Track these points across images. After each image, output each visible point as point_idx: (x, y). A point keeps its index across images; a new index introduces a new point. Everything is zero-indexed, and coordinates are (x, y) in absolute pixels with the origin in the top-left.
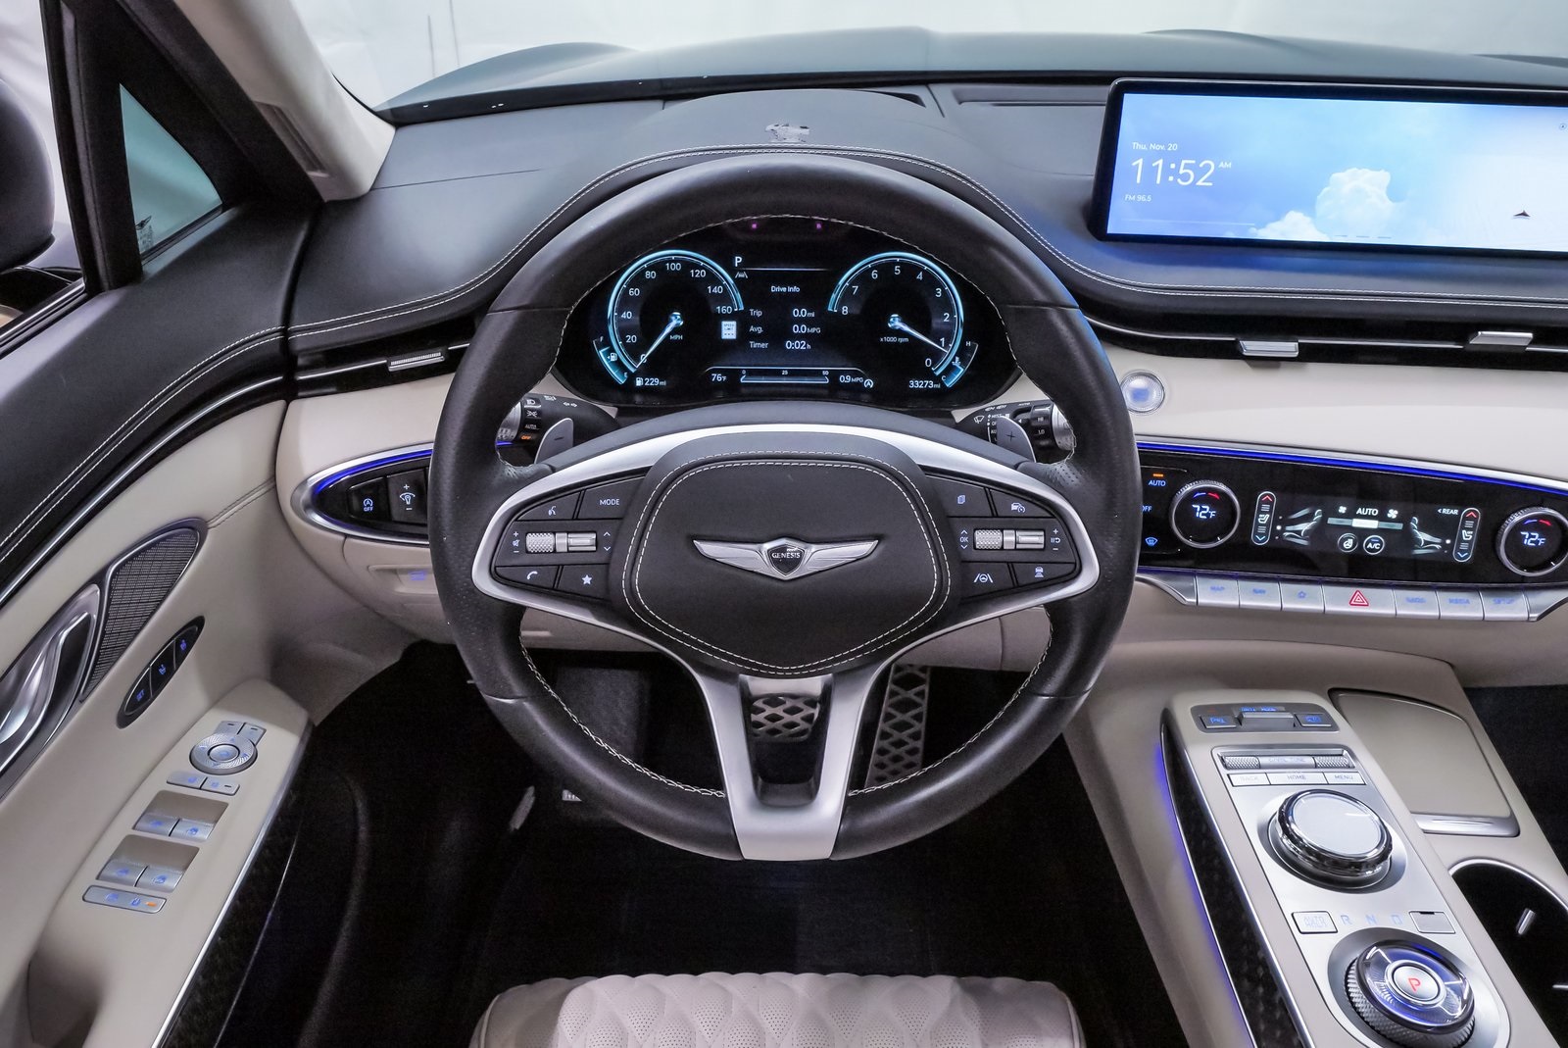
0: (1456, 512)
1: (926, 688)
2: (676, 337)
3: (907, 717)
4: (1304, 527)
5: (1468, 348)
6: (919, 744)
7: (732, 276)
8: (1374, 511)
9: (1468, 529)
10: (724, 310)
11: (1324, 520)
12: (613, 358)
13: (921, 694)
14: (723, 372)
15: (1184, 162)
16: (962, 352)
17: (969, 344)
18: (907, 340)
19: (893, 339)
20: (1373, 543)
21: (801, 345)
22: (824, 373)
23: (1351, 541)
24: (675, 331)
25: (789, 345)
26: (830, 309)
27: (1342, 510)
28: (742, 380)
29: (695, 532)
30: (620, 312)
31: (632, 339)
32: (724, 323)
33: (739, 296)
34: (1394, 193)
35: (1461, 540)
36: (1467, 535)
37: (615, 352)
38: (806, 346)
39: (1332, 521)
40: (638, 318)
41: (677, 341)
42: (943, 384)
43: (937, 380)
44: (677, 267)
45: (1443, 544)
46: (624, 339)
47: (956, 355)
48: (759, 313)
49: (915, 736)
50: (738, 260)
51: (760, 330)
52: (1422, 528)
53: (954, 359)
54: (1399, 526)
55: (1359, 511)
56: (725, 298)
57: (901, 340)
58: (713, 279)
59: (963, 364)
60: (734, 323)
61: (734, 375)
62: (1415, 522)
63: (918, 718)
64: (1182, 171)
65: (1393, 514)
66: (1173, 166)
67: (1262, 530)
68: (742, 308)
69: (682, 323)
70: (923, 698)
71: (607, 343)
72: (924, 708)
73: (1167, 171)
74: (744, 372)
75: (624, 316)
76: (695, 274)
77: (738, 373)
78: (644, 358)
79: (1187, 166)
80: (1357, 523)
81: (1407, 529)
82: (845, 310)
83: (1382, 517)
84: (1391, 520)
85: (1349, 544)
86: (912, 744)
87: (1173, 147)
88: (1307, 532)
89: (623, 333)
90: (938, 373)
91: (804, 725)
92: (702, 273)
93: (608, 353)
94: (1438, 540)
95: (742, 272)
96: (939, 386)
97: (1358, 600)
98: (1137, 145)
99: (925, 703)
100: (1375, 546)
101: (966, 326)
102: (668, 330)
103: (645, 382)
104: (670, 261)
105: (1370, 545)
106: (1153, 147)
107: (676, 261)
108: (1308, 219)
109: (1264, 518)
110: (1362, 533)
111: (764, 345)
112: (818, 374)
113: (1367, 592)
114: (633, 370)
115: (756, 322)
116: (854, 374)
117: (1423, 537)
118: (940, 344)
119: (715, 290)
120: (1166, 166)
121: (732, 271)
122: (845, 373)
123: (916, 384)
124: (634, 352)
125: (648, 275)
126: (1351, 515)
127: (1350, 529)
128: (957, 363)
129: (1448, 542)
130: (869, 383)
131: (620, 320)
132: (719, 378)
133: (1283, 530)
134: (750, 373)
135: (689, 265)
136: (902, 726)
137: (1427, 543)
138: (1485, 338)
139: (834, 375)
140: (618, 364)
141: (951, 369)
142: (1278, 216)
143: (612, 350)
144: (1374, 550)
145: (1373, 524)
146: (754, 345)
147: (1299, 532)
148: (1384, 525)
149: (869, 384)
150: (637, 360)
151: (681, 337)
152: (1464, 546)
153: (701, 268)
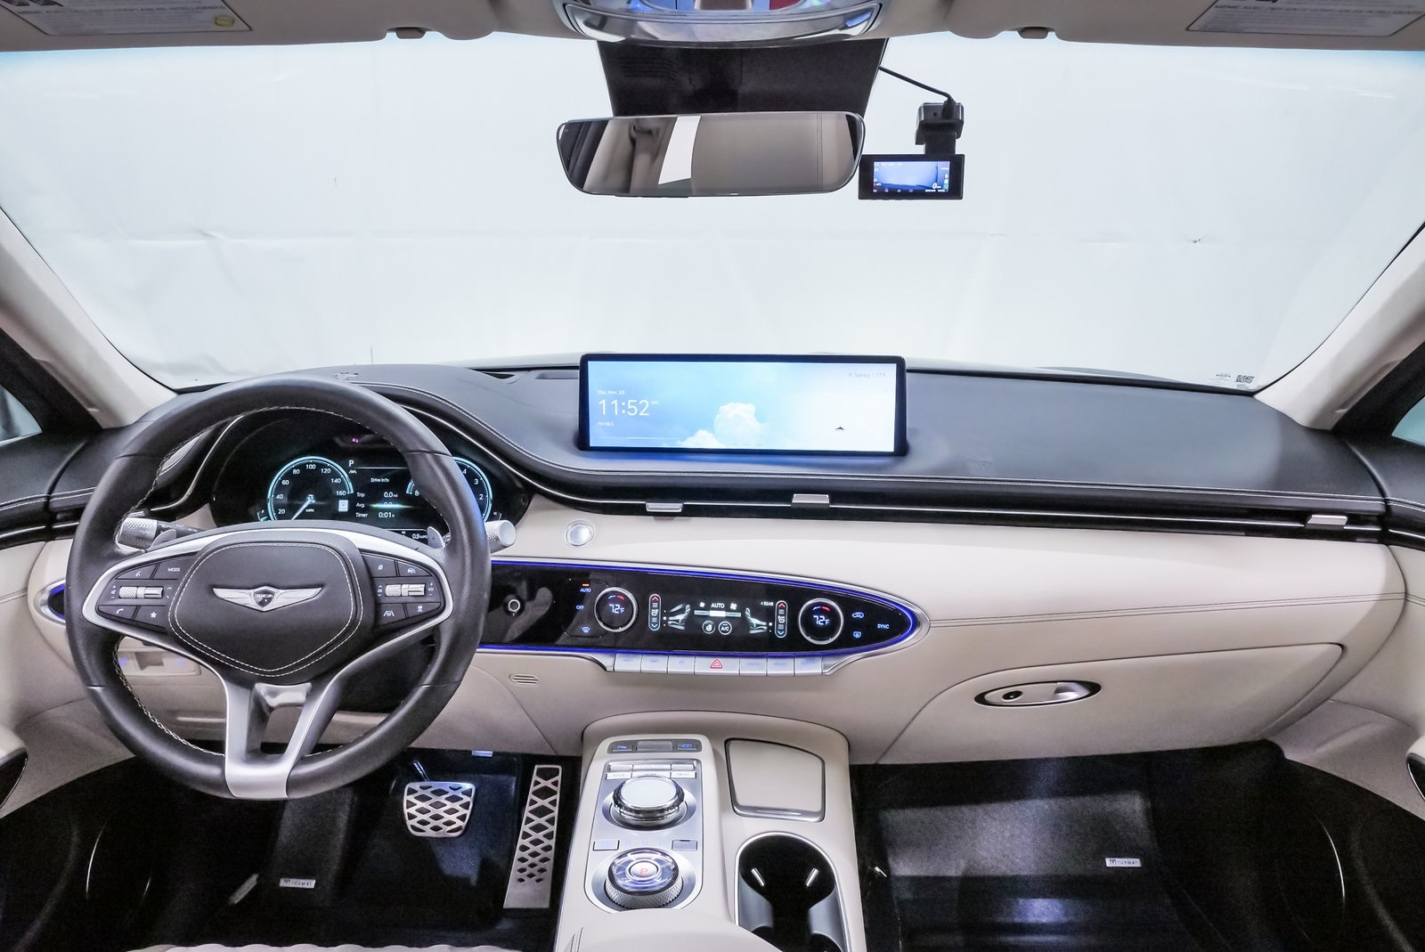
0: (772, 604)
1: (557, 797)
2: (310, 510)
3: (542, 821)
4: (680, 617)
5: (792, 506)
6: (552, 842)
7: (347, 471)
8: (721, 605)
9: (781, 615)
10: (341, 493)
11: (692, 612)
13: (553, 803)
15: (630, 401)
20: (725, 627)
21: (388, 515)
22: (403, 532)
23: (710, 626)
24: (310, 507)
25: (380, 514)
26: (407, 492)
27: (702, 605)
29: (213, 583)
30: (276, 495)
31: (282, 511)
32: (340, 501)
33: (350, 484)
34: (760, 416)
35: (778, 623)
36: (782, 619)
38: (391, 515)
39: (697, 612)
40: (286, 499)
41: (311, 512)
44: (313, 467)
45: (767, 626)
46: (277, 512)
48: (363, 495)
49: (549, 836)
50: (351, 463)
51: (363, 506)
52: (753, 615)
54: (739, 615)
55: (713, 605)
56: (342, 486)
58: (335, 474)
60: (347, 501)
62: (748, 612)
63: (551, 821)
64: (629, 407)
65: (733, 606)
66: (623, 404)
67: (654, 620)
68: (352, 492)
69: (314, 502)
70: (555, 805)
72: (556, 814)
73: (621, 407)
75: (278, 497)
76: (324, 471)
79: (631, 404)
80: (713, 613)
81: (744, 617)
82: (417, 493)
83: (727, 609)
84: (733, 611)
85: (709, 628)
86: (547, 842)
87: (622, 392)
88: (683, 621)
89: (277, 508)
91: (459, 823)
92: (327, 471)
93: (266, 521)
94: (764, 623)
95: (353, 469)
97: (717, 665)
98: (600, 392)
99: (556, 810)
100: (726, 629)
101: (494, 502)
102: (305, 506)
104: (309, 463)
105: (723, 629)
106: (609, 392)
107: (312, 463)
108: (710, 435)
109: (655, 612)
110: (717, 621)
111: (364, 515)
113: (722, 660)
115: (360, 500)
116: (422, 533)
117: (755, 621)
119: (336, 481)
120: (619, 404)
121: (347, 470)
122: (416, 532)
125: (295, 472)
126: (707, 608)
127: (709, 617)
129: (771, 624)
131: (275, 499)
133: (668, 620)
135: (320, 466)
136: (538, 828)
137: (758, 625)
138: (798, 499)
142: (693, 433)
143: (269, 518)
144: (725, 632)
145: (723, 614)
146: (358, 515)
147: (677, 621)
148: (730, 614)
151: (313, 510)
152: (781, 627)
153: (329, 467)
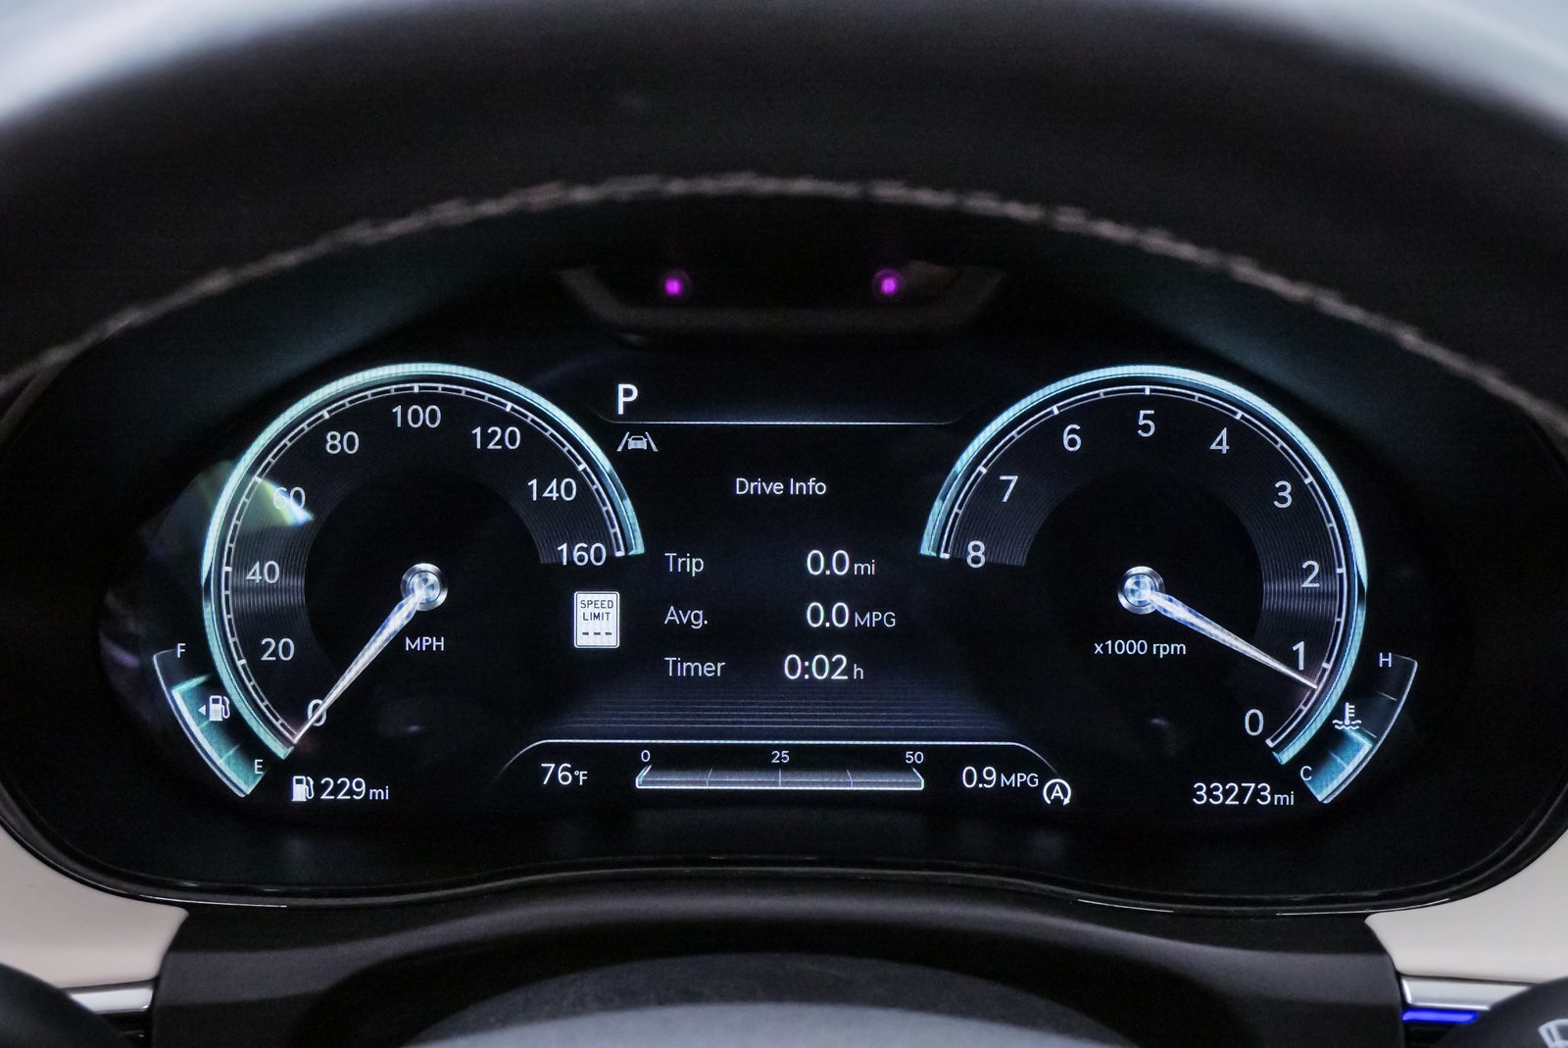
2: (425, 642)
10: (581, 553)
12: (217, 712)
14: (576, 757)
16: (1364, 689)
17: (1385, 660)
18: (1181, 648)
19: (1135, 647)
21: (832, 669)
22: (910, 757)
24: (422, 622)
25: (794, 667)
26: (926, 549)
28: (642, 781)
30: (242, 563)
31: (280, 649)
32: (580, 597)
33: (627, 508)
37: (222, 691)
38: (848, 671)
40: (299, 582)
41: (430, 653)
42: (1304, 795)
43: (1284, 778)
44: (427, 417)
46: (252, 650)
47: (1346, 697)
48: (694, 566)
50: (626, 394)
51: (697, 619)
53: (1338, 712)
56: (585, 518)
57: (1163, 650)
58: (544, 455)
59: (1370, 727)
60: (614, 597)
61: (615, 766)
68: (639, 549)
69: (442, 598)
71: (199, 661)
74: (646, 756)
75: (256, 574)
76: (487, 438)
77: (630, 761)
78: (318, 711)
82: (977, 552)
89: (251, 629)
90: (1285, 757)
92: (504, 438)
93: (200, 697)
95: (638, 432)
96: (1291, 800)
101: (1376, 597)
102: (397, 620)
103: (319, 789)
104: (407, 399)
107: (424, 399)
111: (709, 669)
112: (893, 761)
114: (282, 752)
115: (686, 592)
116: (1008, 762)
118: (1291, 660)
119: (552, 492)
121: (606, 431)
122: (980, 758)
123: (1213, 794)
124: (286, 690)
125: (336, 443)
128: (1348, 725)
130: (1059, 791)
131: (240, 590)
132: (563, 774)
134: (666, 760)
135: (463, 411)
139: (942, 766)
140: (234, 730)
141: (1329, 742)
143: (214, 686)
146: (679, 667)
149: (1057, 793)
150: (297, 716)
151: (439, 644)
153: (505, 420)
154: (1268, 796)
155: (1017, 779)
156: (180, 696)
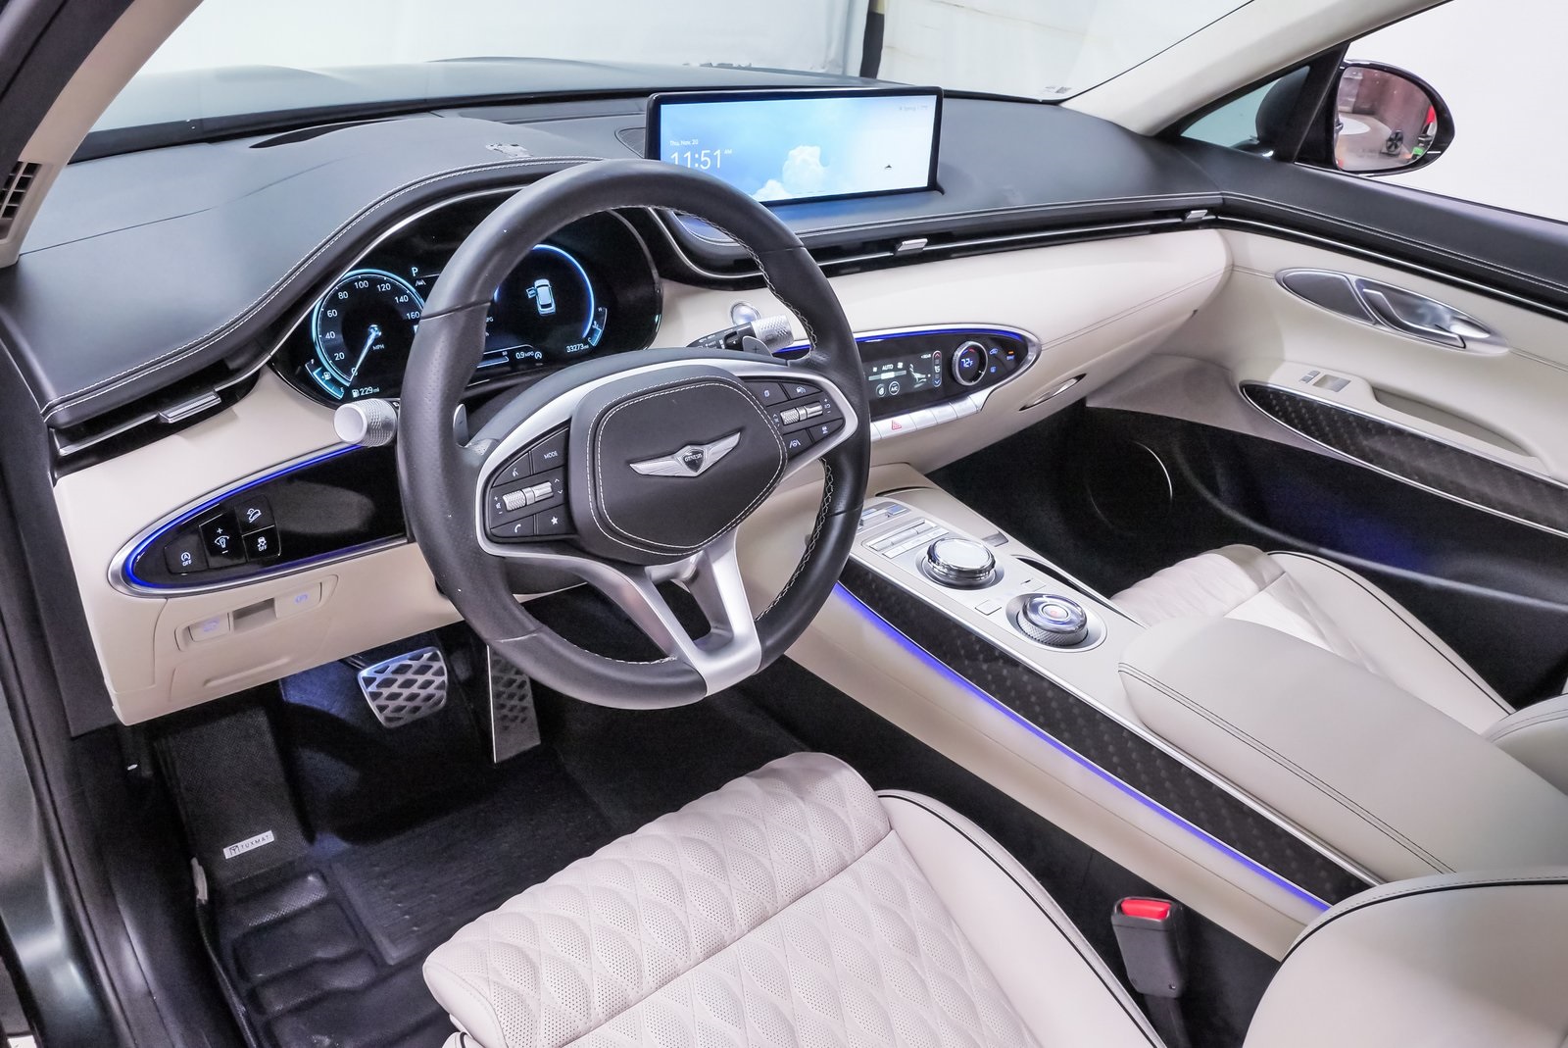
0: (929, 356)
2: (378, 347)
5: (898, 254)
7: (413, 284)
8: (891, 366)
9: (937, 365)
10: (413, 315)
12: (327, 377)
15: (703, 152)
16: (597, 317)
17: (600, 309)
20: (894, 387)
22: (504, 354)
23: (882, 389)
24: (377, 341)
27: (875, 369)
30: (324, 334)
31: (340, 356)
32: (416, 327)
33: (422, 301)
34: (824, 161)
35: (935, 373)
36: (937, 369)
37: (327, 371)
40: (341, 336)
41: (379, 350)
42: (590, 345)
43: (586, 342)
44: (364, 284)
45: (926, 378)
46: (333, 358)
47: (594, 319)
50: (415, 270)
52: (915, 371)
53: (593, 324)
54: (904, 372)
55: (884, 368)
56: (412, 305)
58: (397, 290)
59: (600, 326)
62: (912, 367)
64: (703, 159)
65: (900, 365)
66: (697, 156)
69: (380, 334)
71: (318, 363)
73: (693, 160)
75: (328, 336)
76: (382, 288)
78: (354, 371)
79: (706, 155)
80: (884, 376)
81: (909, 372)
83: (895, 369)
84: (900, 370)
85: (882, 392)
87: (695, 142)
89: (331, 351)
90: (585, 337)
91: (440, 693)
92: (386, 287)
93: (321, 374)
94: (924, 376)
95: (420, 280)
96: (587, 347)
97: (895, 426)
98: (673, 143)
100: (895, 389)
101: (595, 294)
102: (370, 342)
103: (360, 392)
104: (358, 280)
105: (892, 389)
106: (684, 143)
107: (362, 279)
108: (779, 184)
110: (887, 382)
112: (499, 355)
113: (897, 419)
114: (348, 385)
116: (526, 350)
117: (917, 376)
119: (402, 300)
120: (693, 156)
121: (412, 282)
122: (519, 350)
123: (571, 349)
124: (344, 367)
125: (343, 295)
126: (880, 372)
127: (880, 381)
128: (596, 326)
129: (929, 376)
130: (538, 355)
131: (325, 341)
135: (374, 282)
137: (920, 379)
138: (908, 245)
139: (511, 354)
140: (333, 381)
141: (592, 331)
142: (762, 184)
143: (324, 370)
144: (895, 392)
145: (892, 375)
148: (897, 374)
150: (349, 373)
151: (382, 347)
152: (937, 376)
153: (385, 282)
154: (583, 347)
155: (530, 354)
156: (315, 374)
